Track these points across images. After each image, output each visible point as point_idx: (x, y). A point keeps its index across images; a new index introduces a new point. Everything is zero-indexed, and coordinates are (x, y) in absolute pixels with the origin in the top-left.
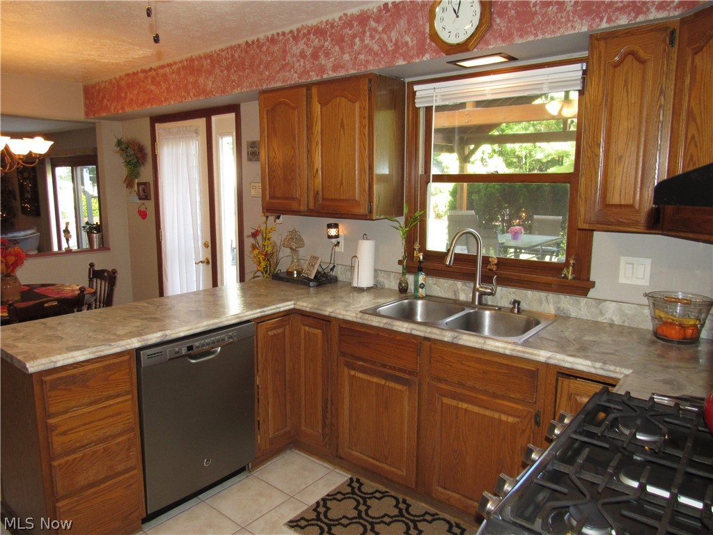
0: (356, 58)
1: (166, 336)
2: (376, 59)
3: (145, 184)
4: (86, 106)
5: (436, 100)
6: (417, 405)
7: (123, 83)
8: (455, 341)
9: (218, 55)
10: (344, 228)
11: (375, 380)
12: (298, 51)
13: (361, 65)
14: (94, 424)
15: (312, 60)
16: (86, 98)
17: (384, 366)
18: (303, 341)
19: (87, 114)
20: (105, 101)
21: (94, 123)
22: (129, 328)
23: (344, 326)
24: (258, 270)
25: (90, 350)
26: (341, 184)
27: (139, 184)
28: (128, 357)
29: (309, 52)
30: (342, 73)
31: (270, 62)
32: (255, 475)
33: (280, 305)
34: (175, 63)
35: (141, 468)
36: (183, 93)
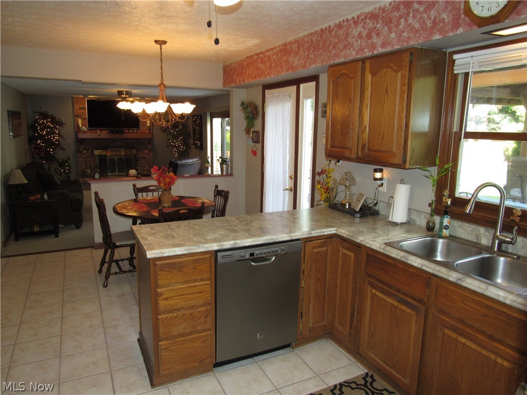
0: (400, 36)
1: (236, 244)
2: (417, 35)
3: (256, 132)
4: (224, 80)
5: (473, 67)
6: (422, 329)
7: (245, 63)
8: (459, 282)
9: (303, 40)
10: (387, 173)
11: (390, 300)
12: (357, 33)
13: (404, 41)
14: (185, 296)
15: (366, 40)
16: (224, 74)
17: (398, 291)
18: (340, 259)
19: (224, 85)
20: (234, 76)
21: (229, 91)
22: (215, 236)
23: (370, 253)
24: (321, 200)
25: (185, 248)
26: (383, 138)
27: (253, 132)
28: (209, 255)
29: (365, 33)
30: (388, 49)
31: (336, 43)
32: (296, 352)
33: (325, 230)
34: (275, 48)
35: (214, 331)
36: (279, 69)
